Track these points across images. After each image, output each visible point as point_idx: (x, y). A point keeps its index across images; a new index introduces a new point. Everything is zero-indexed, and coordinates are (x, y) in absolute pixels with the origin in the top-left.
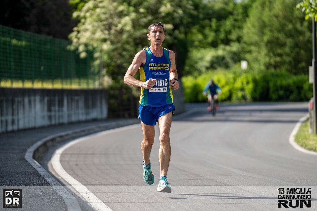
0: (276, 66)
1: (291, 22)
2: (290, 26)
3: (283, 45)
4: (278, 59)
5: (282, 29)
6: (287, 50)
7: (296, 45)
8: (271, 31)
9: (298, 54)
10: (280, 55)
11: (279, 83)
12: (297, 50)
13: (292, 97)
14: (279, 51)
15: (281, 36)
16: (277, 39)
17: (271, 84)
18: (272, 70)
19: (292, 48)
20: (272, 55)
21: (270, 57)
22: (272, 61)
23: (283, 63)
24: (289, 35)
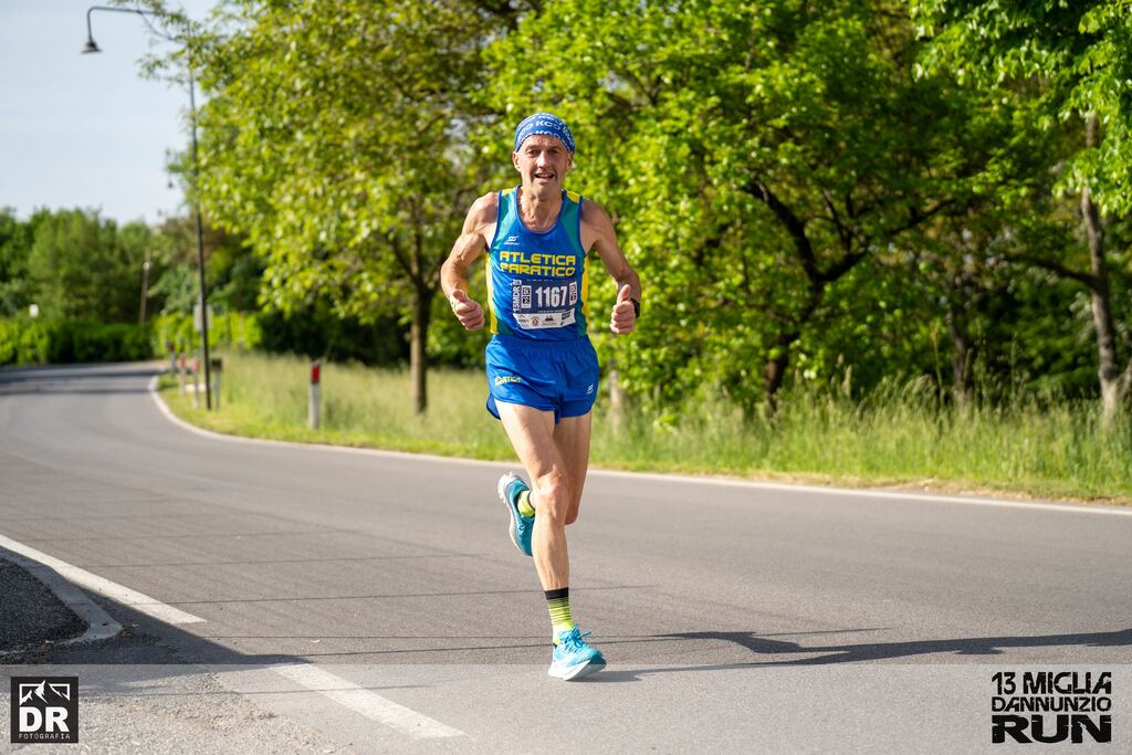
0: (77, 312)
1: (96, 248)
2: (95, 256)
3: (85, 282)
4: (81, 302)
5: (84, 259)
6: (93, 288)
7: (106, 282)
8: (70, 261)
9: (108, 295)
10: (84, 297)
11: (87, 336)
12: (106, 289)
13: (107, 355)
14: (82, 290)
15: (85, 271)
16: (79, 273)
17: (76, 338)
18: (73, 318)
19: (100, 286)
20: (71, 295)
21: (70, 300)
22: (73, 305)
23: (88, 308)
24: (95, 267)
